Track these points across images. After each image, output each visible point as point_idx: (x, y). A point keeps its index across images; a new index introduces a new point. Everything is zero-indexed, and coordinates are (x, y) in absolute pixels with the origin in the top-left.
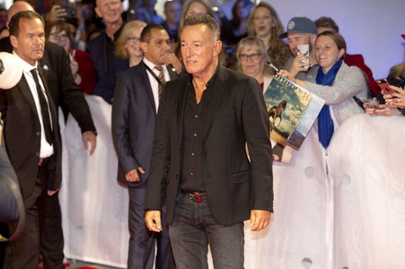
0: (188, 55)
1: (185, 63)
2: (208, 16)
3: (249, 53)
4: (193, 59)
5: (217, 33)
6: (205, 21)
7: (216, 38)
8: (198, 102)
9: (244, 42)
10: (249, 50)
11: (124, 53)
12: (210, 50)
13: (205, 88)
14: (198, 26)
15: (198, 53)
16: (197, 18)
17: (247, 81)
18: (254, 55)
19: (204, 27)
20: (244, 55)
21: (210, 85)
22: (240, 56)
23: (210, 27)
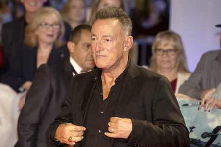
0: (98, 49)
1: (94, 57)
2: (120, 10)
3: (166, 48)
4: (102, 53)
5: (129, 28)
6: (117, 16)
7: (127, 33)
8: (105, 98)
9: (161, 36)
10: (165, 45)
11: (33, 41)
12: (120, 45)
13: (114, 84)
14: (110, 20)
15: (109, 48)
16: (109, 11)
17: (158, 80)
18: (170, 50)
19: (115, 22)
20: (160, 50)
21: (119, 81)
22: (156, 50)
23: (122, 22)
